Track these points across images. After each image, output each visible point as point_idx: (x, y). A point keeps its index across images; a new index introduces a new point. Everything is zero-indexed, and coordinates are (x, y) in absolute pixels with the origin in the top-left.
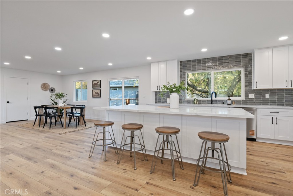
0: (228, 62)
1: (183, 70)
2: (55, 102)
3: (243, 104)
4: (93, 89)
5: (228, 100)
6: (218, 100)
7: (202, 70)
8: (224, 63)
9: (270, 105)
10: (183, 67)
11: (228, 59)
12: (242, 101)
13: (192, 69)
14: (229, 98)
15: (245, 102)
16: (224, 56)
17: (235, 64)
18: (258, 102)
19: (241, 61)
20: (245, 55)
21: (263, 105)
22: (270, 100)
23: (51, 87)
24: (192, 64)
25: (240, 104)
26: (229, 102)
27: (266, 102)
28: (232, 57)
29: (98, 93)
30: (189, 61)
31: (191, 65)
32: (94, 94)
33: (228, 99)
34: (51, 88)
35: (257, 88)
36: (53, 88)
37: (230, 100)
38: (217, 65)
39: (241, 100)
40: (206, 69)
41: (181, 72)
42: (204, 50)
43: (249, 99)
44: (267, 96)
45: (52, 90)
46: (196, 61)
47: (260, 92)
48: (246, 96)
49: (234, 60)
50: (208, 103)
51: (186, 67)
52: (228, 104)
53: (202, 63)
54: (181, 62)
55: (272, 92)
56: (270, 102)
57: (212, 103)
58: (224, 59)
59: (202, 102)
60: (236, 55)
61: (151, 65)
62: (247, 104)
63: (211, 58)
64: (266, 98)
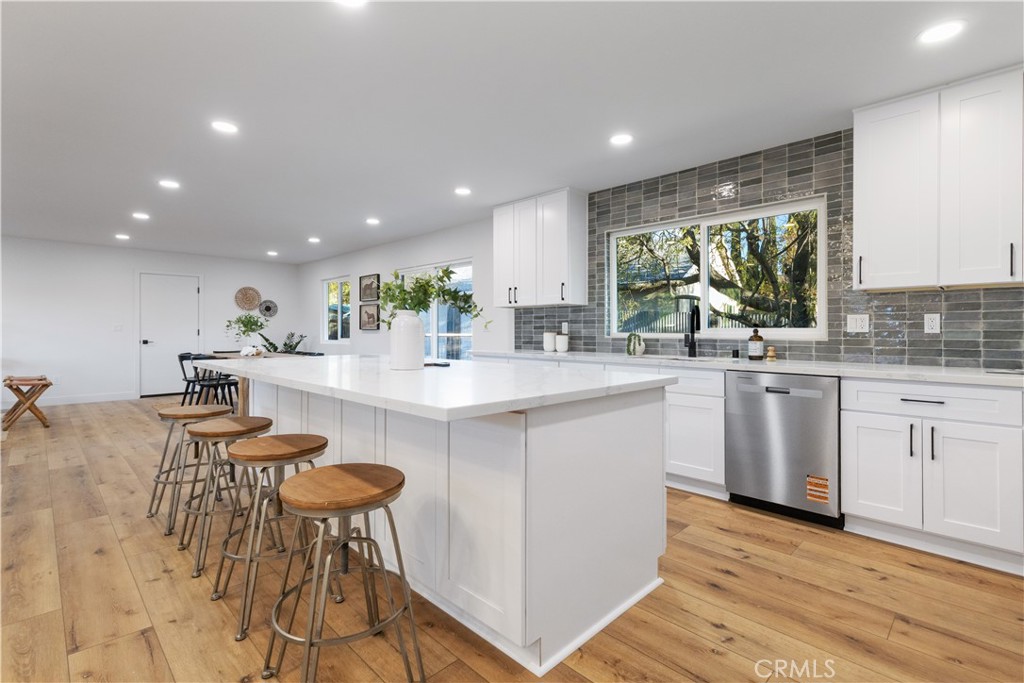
0: (758, 181)
1: (599, 225)
2: (271, 344)
3: (819, 358)
4: (361, 303)
5: (751, 339)
6: (722, 341)
7: (661, 219)
8: (744, 184)
9: (948, 364)
10: (599, 214)
11: (759, 166)
12: (818, 343)
13: (629, 219)
14: (756, 332)
15: (829, 350)
16: (742, 157)
17: (787, 186)
18: (890, 352)
19: (810, 170)
20: (830, 142)
21: (912, 362)
22: (947, 343)
23: (263, 299)
24: (629, 198)
25: (809, 358)
26: (755, 348)
27: (926, 353)
28: (773, 155)
29: (372, 316)
30: (618, 191)
31: (623, 203)
32: (365, 317)
33: (752, 334)
34: (265, 302)
35: (863, 288)
36: (271, 302)
37: (760, 339)
39: (811, 343)
40: (677, 214)
41: (592, 232)
43: (846, 334)
44: (932, 324)
45: (268, 309)
46: (640, 188)
48: (835, 322)
49: (782, 168)
51: (609, 212)
52: (751, 358)
53: (663, 194)
54: (591, 196)
55: (958, 300)
56: (950, 353)
57: (692, 354)
58: (743, 170)
59: (663, 346)
60: (790, 145)
62: (837, 360)
63: (695, 169)
64: (927, 330)
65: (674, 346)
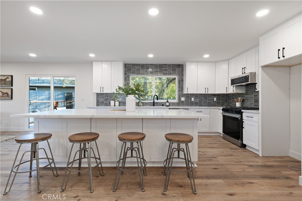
0: (167, 70)
1: (128, 73)
3: (177, 106)
5: (167, 102)
6: (159, 102)
8: (164, 70)
9: (195, 106)
10: (128, 70)
11: (167, 67)
13: (137, 73)
14: (167, 100)
15: (178, 104)
16: (163, 64)
17: (172, 72)
18: (187, 104)
19: (176, 70)
20: (179, 66)
21: (190, 106)
22: (195, 102)
24: (137, 68)
25: (175, 106)
26: (168, 104)
27: (192, 104)
28: (169, 65)
30: (134, 65)
31: (135, 68)
35: (188, 93)
37: (168, 102)
38: (158, 71)
39: (175, 103)
40: (149, 74)
41: (125, 74)
42: (151, 56)
43: (181, 101)
44: (193, 99)
46: (140, 65)
47: (189, 96)
48: (179, 99)
49: (171, 68)
50: (150, 105)
51: (131, 70)
52: (167, 106)
53: (146, 68)
54: (126, 65)
55: (196, 96)
56: (195, 104)
57: (154, 105)
58: (164, 67)
59: (146, 104)
60: (172, 64)
61: (92, 63)
62: (180, 106)
63: (153, 64)
64: (192, 100)
65: (148, 104)
